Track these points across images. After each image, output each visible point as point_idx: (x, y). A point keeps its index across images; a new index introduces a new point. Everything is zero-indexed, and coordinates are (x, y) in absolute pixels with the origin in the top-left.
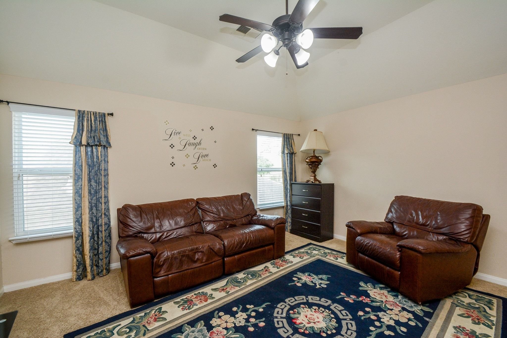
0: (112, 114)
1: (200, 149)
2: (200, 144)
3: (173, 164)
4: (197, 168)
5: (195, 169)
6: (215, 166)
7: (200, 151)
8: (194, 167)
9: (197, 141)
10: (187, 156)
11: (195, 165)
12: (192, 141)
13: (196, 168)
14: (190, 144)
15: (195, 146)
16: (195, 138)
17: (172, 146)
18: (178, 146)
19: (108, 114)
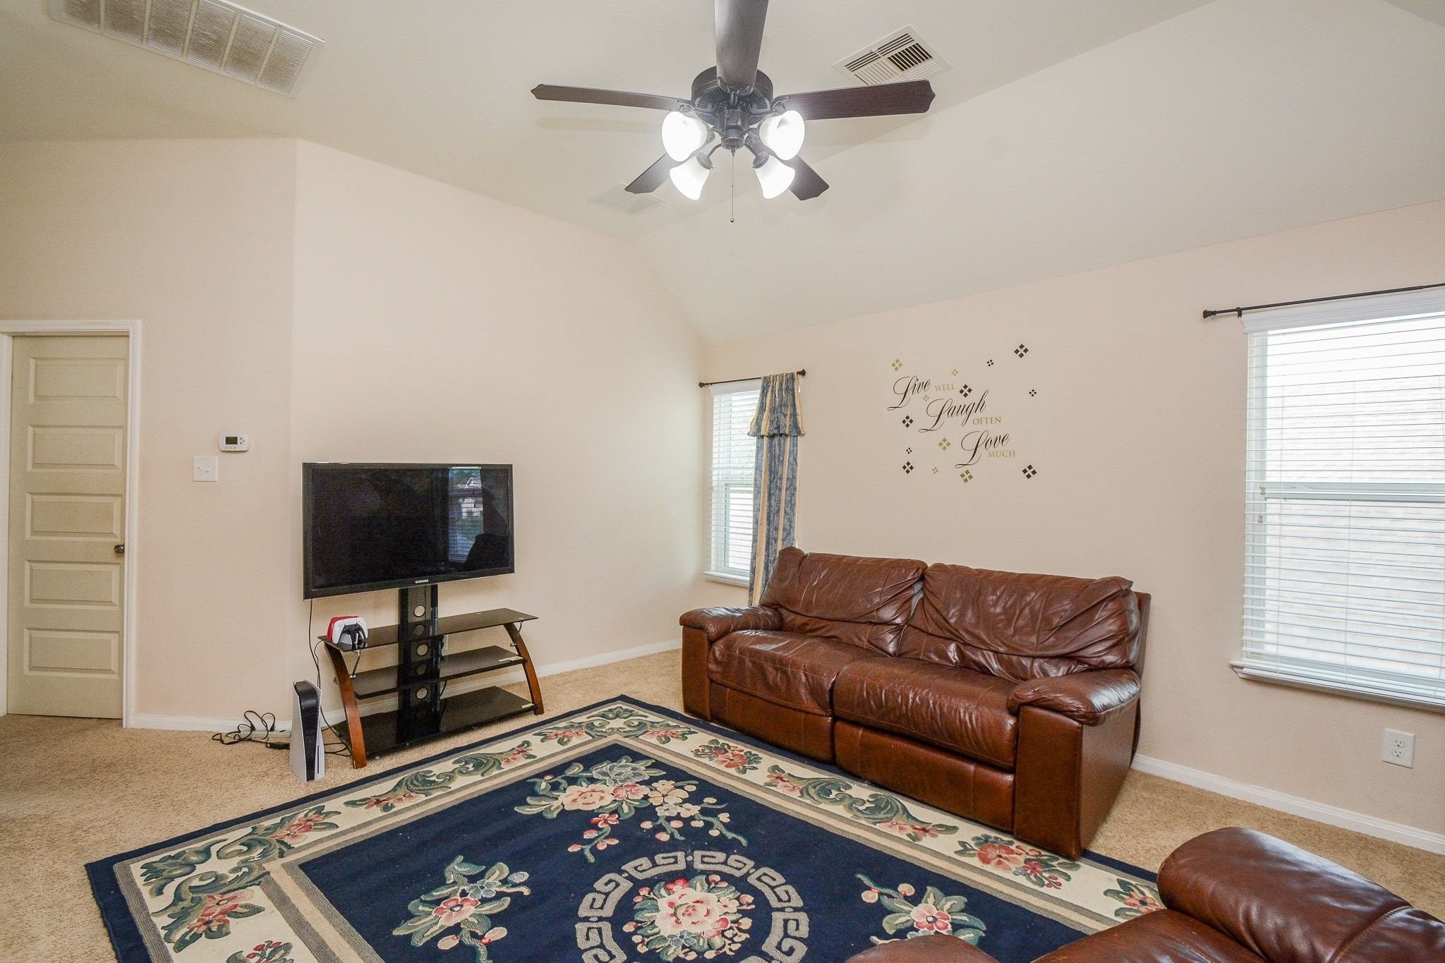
0: (803, 373)
1: (980, 421)
2: (981, 405)
3: (908, 468)
4: (970, 477)
5: (966, 481)
6: (1029, 472)
7: (982, 428)
8: (962, 476)
9: (974, 398)
10: (944, 445)
11: (966, 468)
12: (960, 401)
13: (966, 477)
14: (952, 412)
15: (965, 416)
16: (966, 391)
17: (908, 422)
18: (923, 421)
19: (798, 373)
